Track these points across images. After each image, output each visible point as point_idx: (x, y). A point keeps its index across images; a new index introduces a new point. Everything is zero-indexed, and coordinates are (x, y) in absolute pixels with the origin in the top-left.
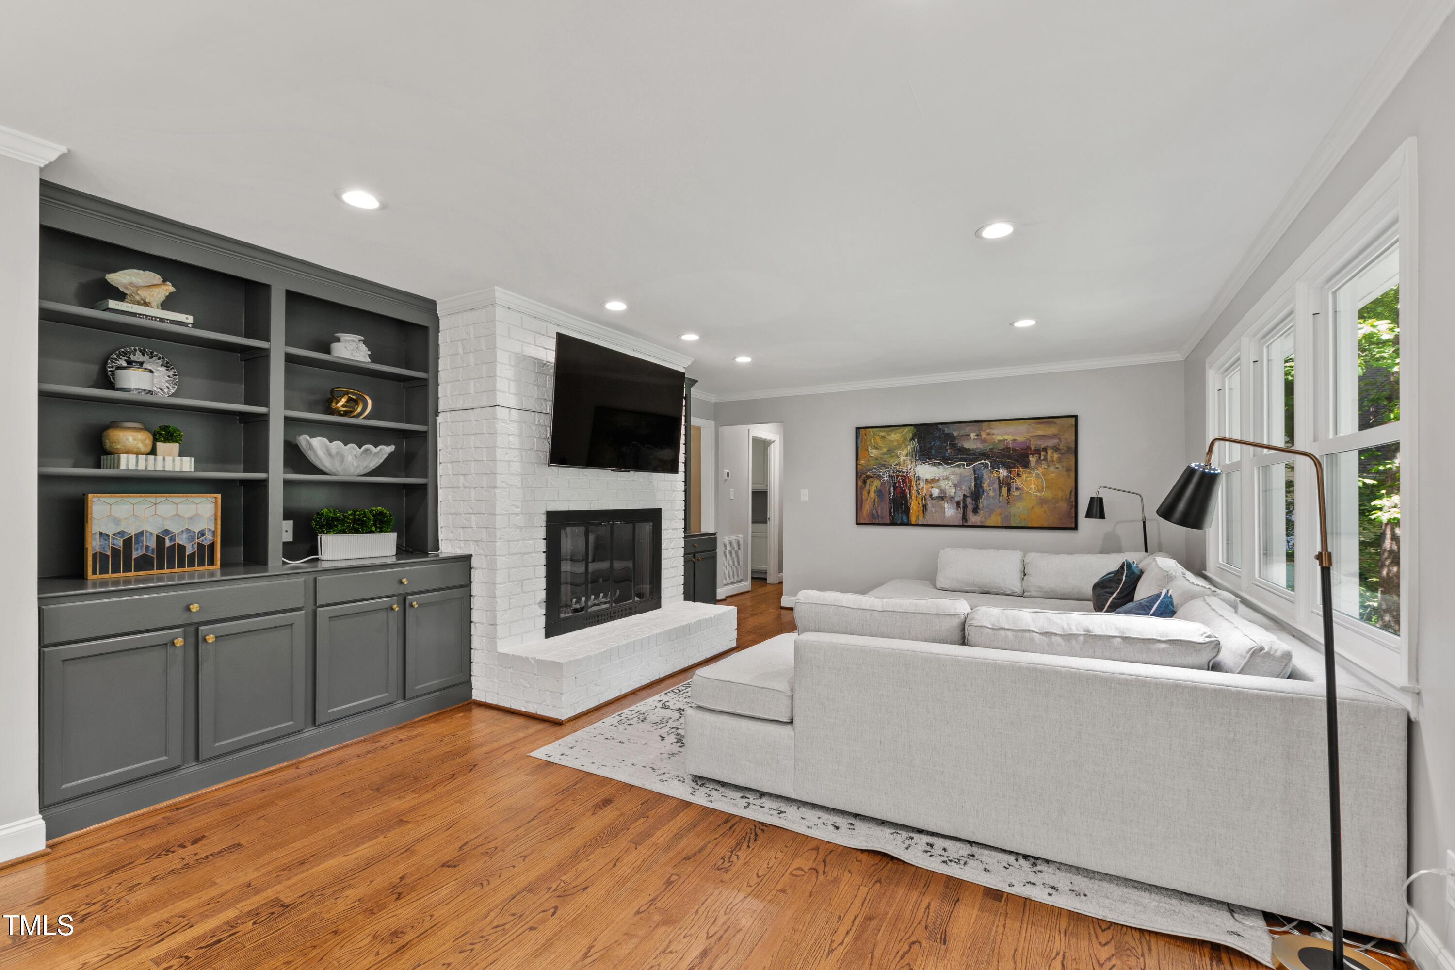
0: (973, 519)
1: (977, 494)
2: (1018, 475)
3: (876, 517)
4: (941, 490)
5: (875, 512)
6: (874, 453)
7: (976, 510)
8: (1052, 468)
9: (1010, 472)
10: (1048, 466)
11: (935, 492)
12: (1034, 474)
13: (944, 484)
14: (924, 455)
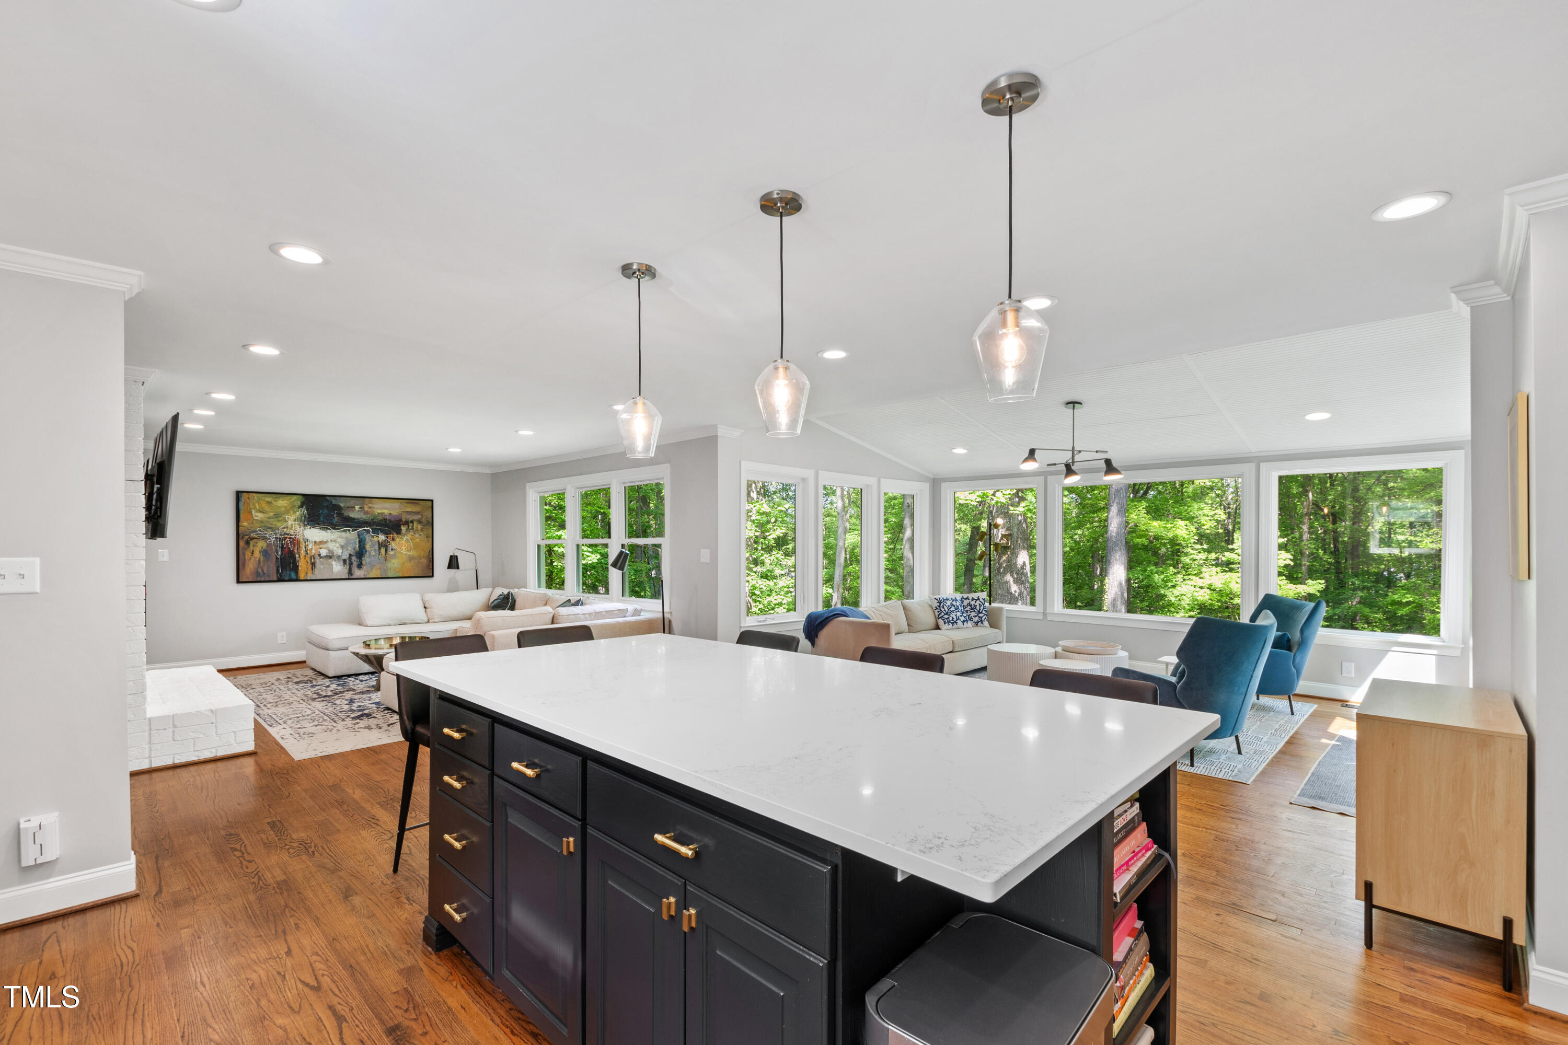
0: (358, 573)
1: (361, 553)
2: (393, 539)
3: (262, 574)
4: (329, 550)
5: (260, 570)
6: (259, 516)
7: (360, 566)
8: (417, 535)
9: (387, 537)
10: (414, 534)
11: (324, 552)
12: (405, 539)
13: (332, 546)
14: (312, 521)
